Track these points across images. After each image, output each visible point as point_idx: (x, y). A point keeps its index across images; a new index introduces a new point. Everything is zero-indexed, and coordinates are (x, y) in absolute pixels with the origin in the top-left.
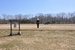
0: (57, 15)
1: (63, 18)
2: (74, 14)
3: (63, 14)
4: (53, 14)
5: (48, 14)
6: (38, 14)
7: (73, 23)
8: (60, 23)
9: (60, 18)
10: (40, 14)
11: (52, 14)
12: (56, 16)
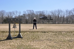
0: (52, 12)
1: (59, 16)
2: (73, 12)
3: (59, 11)
4: (47, 11)
5: (41, 11)
6: (27, 11)
7: (71, 23)
8: (55, 23)
9: (55, 17)
10: (30, 11)
11: (45, 12)
12: (51, 14)
